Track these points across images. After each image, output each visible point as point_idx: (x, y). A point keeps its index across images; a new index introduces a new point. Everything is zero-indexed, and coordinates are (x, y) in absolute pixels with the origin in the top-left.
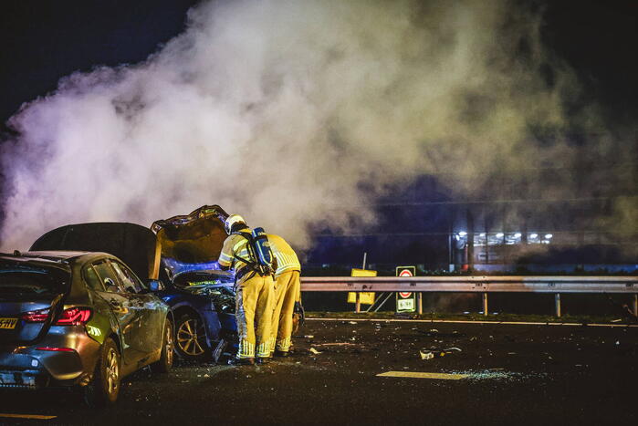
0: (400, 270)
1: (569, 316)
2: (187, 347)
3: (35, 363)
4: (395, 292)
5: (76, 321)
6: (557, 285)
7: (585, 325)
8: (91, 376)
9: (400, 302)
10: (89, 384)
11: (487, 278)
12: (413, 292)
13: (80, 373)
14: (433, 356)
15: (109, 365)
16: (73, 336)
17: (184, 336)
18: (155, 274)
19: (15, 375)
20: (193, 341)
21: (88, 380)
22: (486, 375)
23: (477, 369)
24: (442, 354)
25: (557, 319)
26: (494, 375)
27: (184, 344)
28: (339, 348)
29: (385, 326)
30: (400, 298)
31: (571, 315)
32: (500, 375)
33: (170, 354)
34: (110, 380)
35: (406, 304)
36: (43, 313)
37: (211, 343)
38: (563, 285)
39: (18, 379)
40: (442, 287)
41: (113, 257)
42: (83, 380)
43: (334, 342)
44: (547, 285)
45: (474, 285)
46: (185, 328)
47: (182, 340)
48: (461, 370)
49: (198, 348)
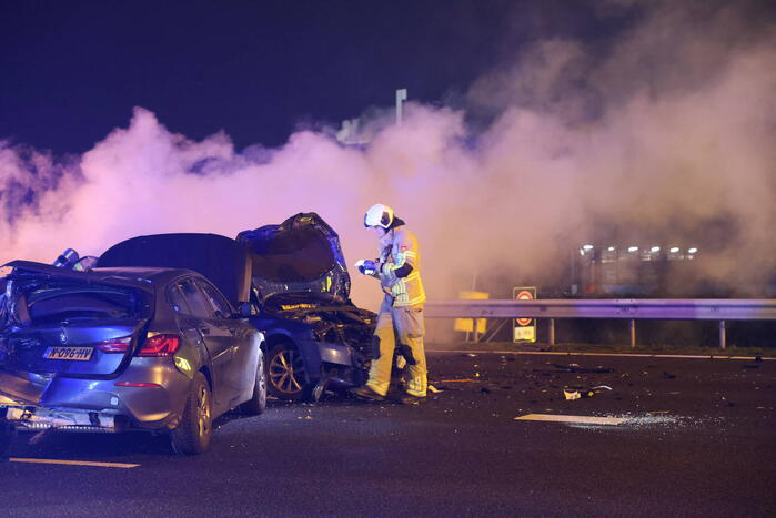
0: (518, 292)
1: (735, 348)
2: (281, 383)
3: (114, 401)
4: (511, 319)
5: (162, 351)
6: (722, 310)
7: (758, 359)
8: (180, 417)
9: (517, 330)
10: (178, 426)
11: (634, 301)
12: (533, 318)
13: (166, 414)
14: (579, 396)
15: (199, 404)
16: (158, 370)
17: (278, 370)
18: (245, 296)
19: (90, 414)
20: (289, 376)
21: (176, 422)
22: (648, 419)
23: (638, 412)
24: (591, 394)
25: (722, 352)
26: (659, 419)
27: (278, 379)
28: (462, 385)
29: (512, 360)
30: (518, 325)
31: (738, 346)
32: (666, 419)
33: (263, 393)
34: (201, 422)
35: (526, 333)
36: (123, 341)
37: (310, 379)
38: (728, 310)
39: (94, 420)
40: (579, 313)
41: (198, 275)
42: (170, 422)
43: (454, 378)
44: (709, 310)
45: (618, 310)
46: (279, 361)
47: (275, 375)
48: (617, 412)
49: (294, 386)
